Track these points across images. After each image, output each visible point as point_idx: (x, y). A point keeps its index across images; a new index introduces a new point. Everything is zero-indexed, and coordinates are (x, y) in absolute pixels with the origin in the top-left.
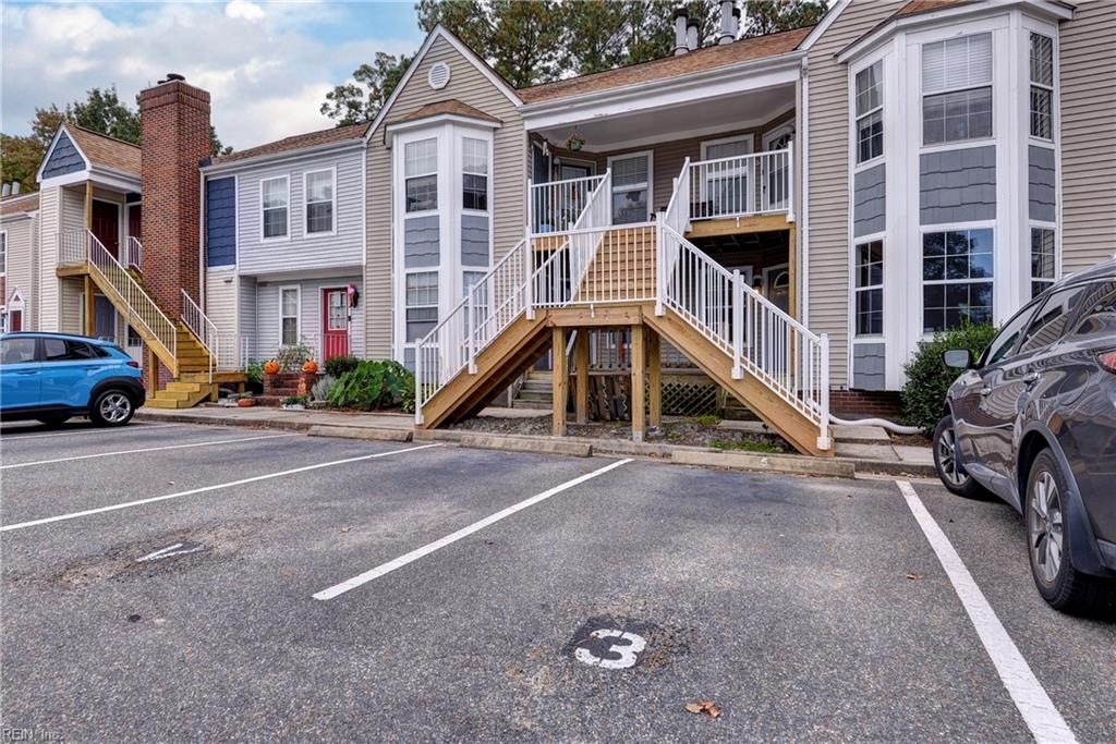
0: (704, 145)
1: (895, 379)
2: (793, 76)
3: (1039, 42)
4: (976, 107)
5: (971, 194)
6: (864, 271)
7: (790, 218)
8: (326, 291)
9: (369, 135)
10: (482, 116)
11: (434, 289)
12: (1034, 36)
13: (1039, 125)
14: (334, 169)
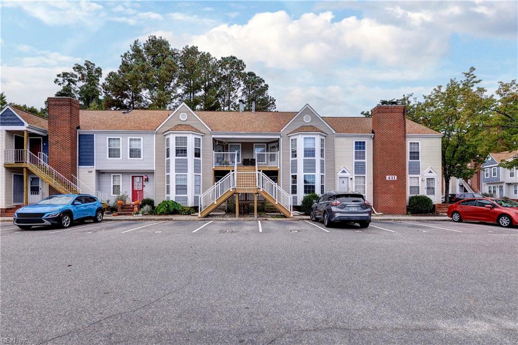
0: (254, 144)
1: (299, 203)
2: (279, 137)
3: (322, 140)
4: (312, 151)
5: (312, 168)
6: (293, 181)
7: (278, 168)
8: (133, 177)
9: (157, 130)
10: (199, 131)
11: (186, 179)
12: (321, 139)
13: (322, 156)
14: (142, 138)
